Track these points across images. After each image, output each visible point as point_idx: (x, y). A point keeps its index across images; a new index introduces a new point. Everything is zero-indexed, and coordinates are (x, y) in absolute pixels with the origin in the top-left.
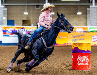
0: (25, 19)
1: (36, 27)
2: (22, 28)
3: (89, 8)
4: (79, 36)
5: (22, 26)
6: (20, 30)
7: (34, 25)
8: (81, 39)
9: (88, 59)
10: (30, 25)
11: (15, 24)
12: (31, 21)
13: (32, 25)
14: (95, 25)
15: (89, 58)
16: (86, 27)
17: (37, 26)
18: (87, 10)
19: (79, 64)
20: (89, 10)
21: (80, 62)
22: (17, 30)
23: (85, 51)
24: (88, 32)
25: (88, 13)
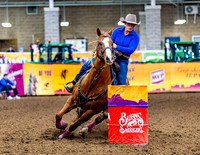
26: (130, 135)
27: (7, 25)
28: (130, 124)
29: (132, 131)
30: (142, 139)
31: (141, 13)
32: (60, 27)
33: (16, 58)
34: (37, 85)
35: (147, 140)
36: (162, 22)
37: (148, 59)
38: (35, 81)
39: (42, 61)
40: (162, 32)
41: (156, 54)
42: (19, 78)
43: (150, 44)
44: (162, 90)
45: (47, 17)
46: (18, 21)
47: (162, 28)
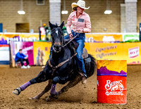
0: (20, 21)
1: (38, 34)
2: (16, 37)
3: (124, 3)
4: (108, 49)
5: (15, 34)
6: (11, 39)
7: (35, 32)
8: (112, 54)
9: (122, 86)
10: (28, 31)
11: (4, 30)
12: (30, 25)
13: (32, 31)
14: (133, 31)
15: (124, 83)
16: (118, 34)
17: (40, 32)
18: (120, 7)
19: (107, 94)
20: (125, 7)
21: (109, 91)
22: (7, 39)
23: (117, 73)
24: (123, 42)
25: (122, 11)
26: (114, 97)
27: (22, 12)
28: (113, 88)
29: (115, 94)
30: (122, 100)
31: (122, 5)
32: (61, 15)
33: (28, 37)
34: (43, 58)
35: (126, 100)
36: (137, 12)
37: (127, 39)
38: (42, 55)
39: (47, 39)
40: (138, 19)
41: (133, 36)
42: (30, 52)
43: (129, 28)
44: (137, 63)
45: (51, 7)
46: (30, 10)
47: (137, 16)
